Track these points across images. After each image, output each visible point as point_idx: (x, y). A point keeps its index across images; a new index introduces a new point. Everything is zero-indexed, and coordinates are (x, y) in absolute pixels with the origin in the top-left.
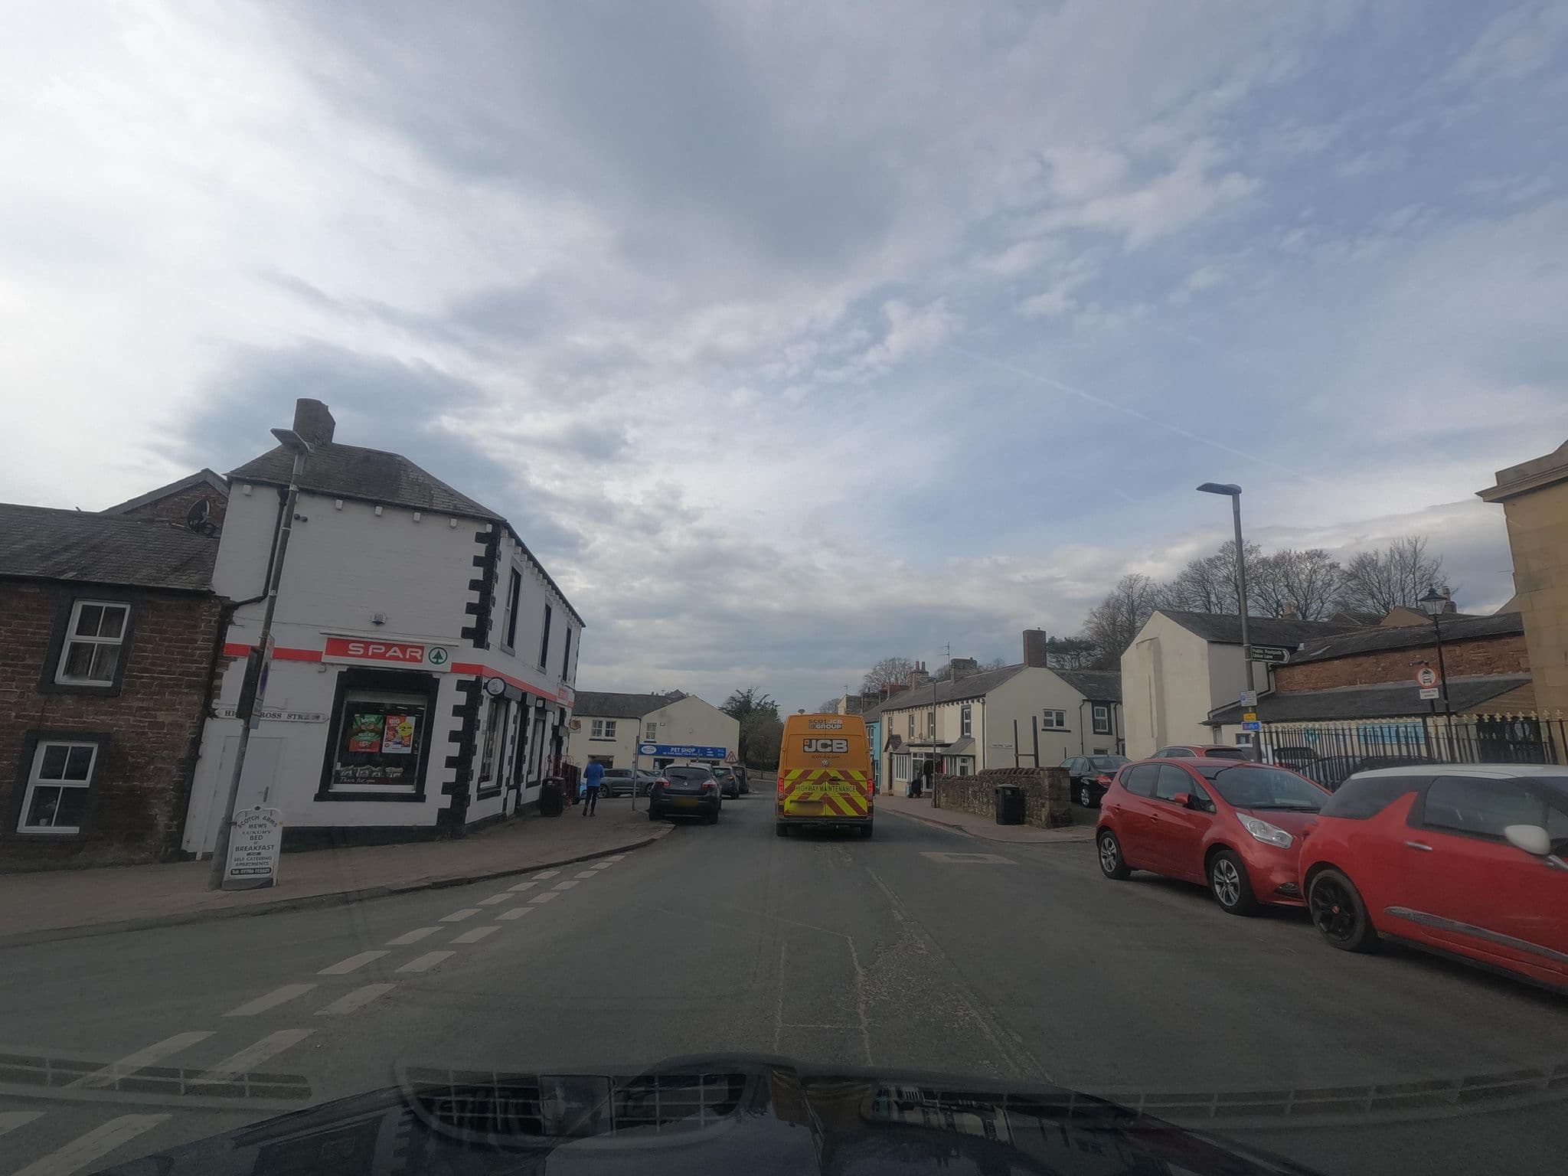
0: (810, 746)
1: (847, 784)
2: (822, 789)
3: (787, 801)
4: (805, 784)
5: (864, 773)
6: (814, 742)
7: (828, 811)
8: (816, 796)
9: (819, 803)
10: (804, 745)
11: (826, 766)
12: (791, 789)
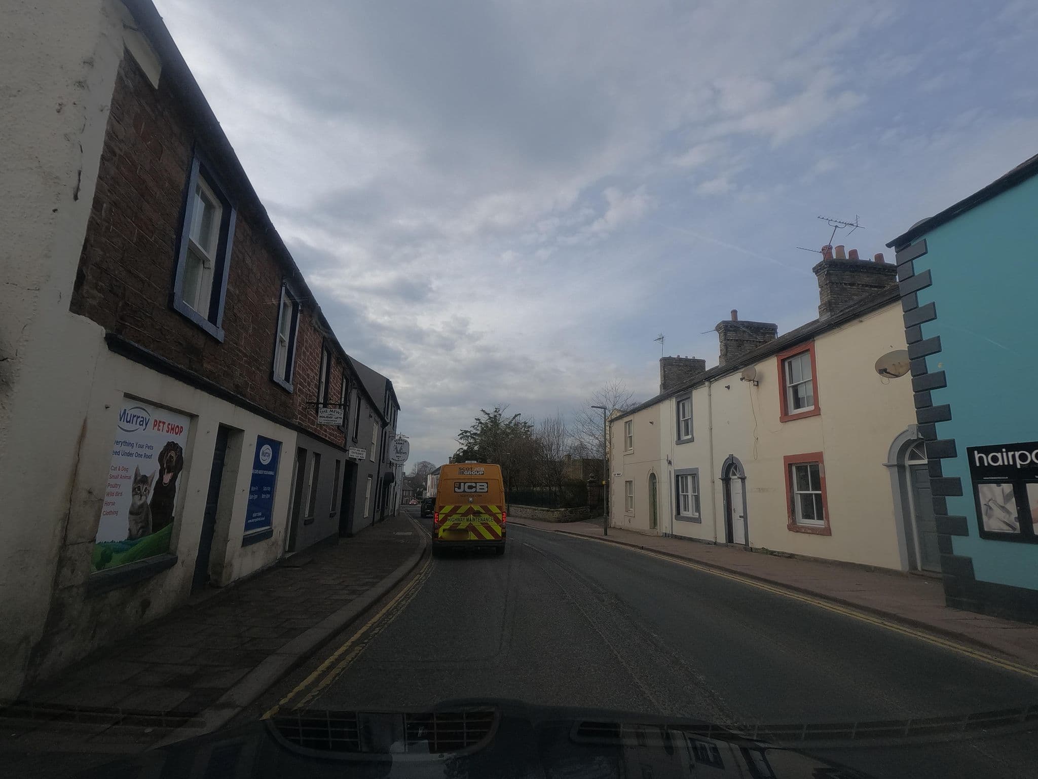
0: (459, 488)
1: (487, 516)
2: (467, 520)
3: (441, 530)
4: (455, 516)
5: (500, 508)
6: (462, 484)
7: (472, 537)
8: (463, 525)
9: (465, 531)
10: (455, 487)
11: (471, 503)
12: (444, 520)
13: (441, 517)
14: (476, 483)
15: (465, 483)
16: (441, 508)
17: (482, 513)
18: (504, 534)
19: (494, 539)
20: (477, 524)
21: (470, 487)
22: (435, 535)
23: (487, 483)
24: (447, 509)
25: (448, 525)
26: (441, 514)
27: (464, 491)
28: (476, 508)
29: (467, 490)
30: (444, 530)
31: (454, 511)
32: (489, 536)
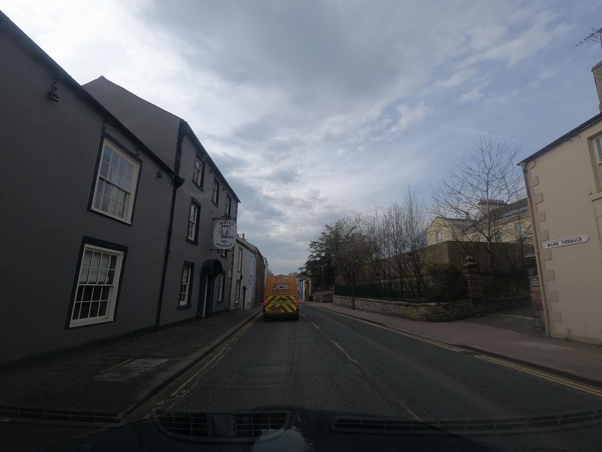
13: (267, 302)
14: (283, 285)
15: (278, 285)
16: (267, 297)
17: (286, 300)
18: (298, 310)
19: (292, 312)
20: (284, 305)
21: (281, 287)
22: (264, 310)
23: (289, 285)
24: (270, 298)
25: (270, 305)
26: (267, 300)
27: (278, 289)
28: (284, 297)
29: (279, 288)
30: (268, 308)
31: (273, 299)
32: (290, 311)
